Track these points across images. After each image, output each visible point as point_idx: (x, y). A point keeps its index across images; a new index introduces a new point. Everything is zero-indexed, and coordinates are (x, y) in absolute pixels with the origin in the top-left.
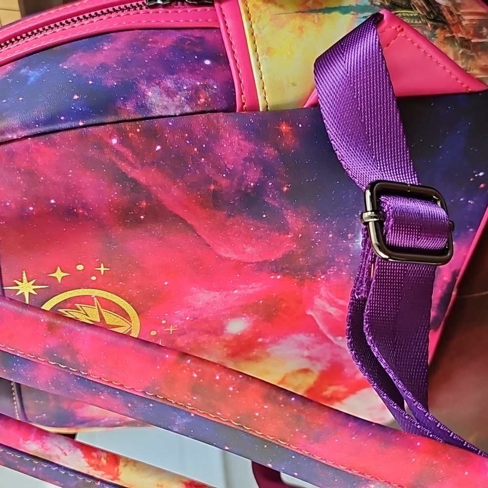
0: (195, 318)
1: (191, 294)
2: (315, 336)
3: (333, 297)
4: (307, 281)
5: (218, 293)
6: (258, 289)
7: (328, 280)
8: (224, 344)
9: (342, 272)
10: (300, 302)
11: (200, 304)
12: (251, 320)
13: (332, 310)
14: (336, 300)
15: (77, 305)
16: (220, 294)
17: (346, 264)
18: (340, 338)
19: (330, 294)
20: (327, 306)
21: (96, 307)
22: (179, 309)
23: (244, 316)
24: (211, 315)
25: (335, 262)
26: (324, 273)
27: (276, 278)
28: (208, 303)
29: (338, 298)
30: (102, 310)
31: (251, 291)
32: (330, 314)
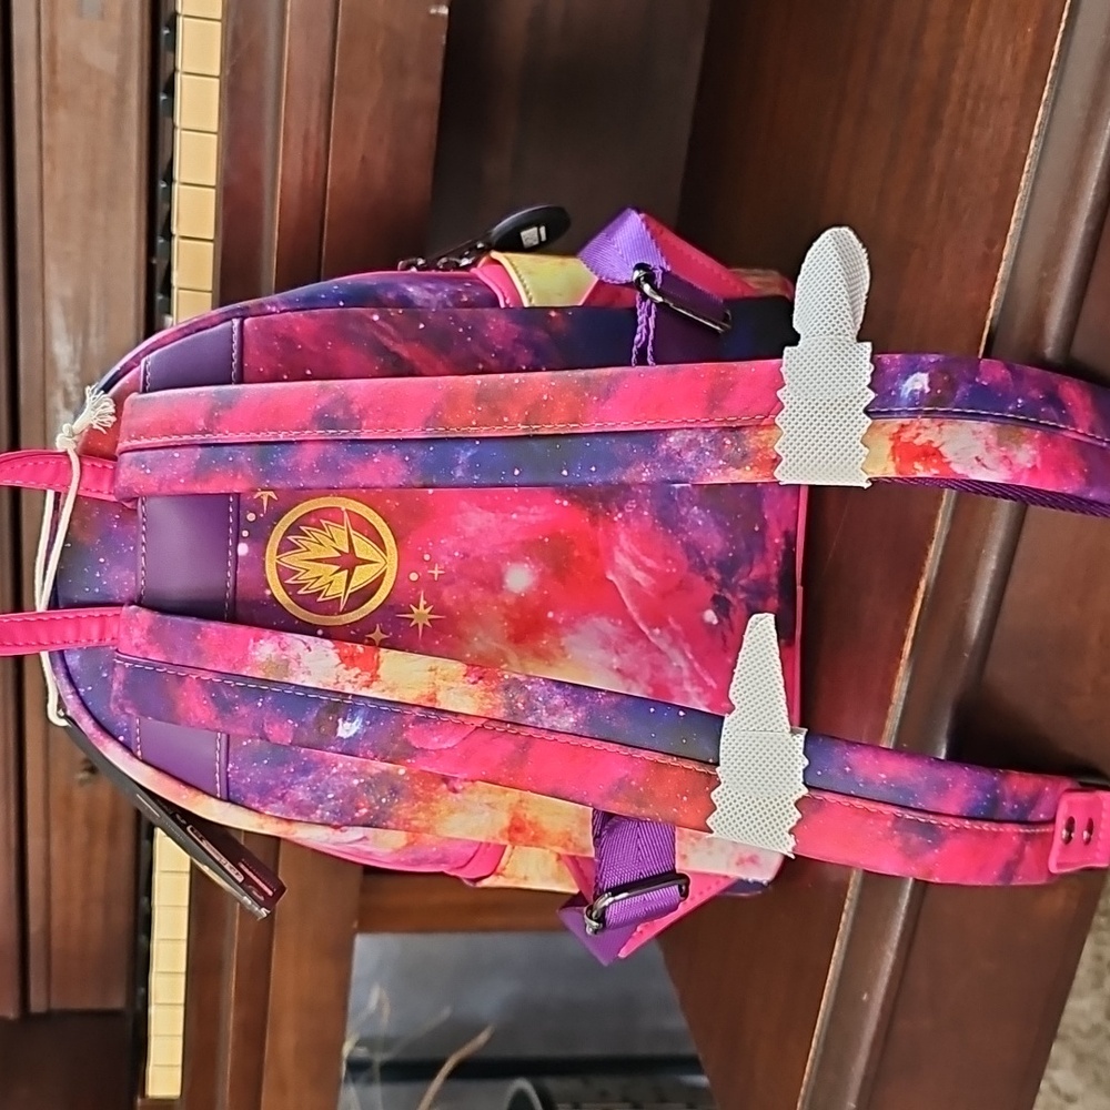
0: (466, 555)
1: (461, 512)
2: (623, 626)
3: (638, 553)
4: (601, 518)
5: (492, 515)
6: (541, 518)
7: (626, 521)
8: (504, 611)
9: (643, 510)
10: (595, 552)
11: (471, 530)
12: (536, 571)
13: (639, 576)
14: (643, 558)
15: (323, 522)
16: (496, 517)
17: (646, 497)
18: (657, 631)
19: (632, 546)
20: (632, 568)
21: (345, 528)
22: (447, 537)
23: (526, 562)
24: (486, 552)
25: (632, 492)
26: (621, 509)
27: (561, 504)
28: (481, 531)
29: (644, 555)
30: (352, 532)
31: (533, 519)
32: (638, 582)
